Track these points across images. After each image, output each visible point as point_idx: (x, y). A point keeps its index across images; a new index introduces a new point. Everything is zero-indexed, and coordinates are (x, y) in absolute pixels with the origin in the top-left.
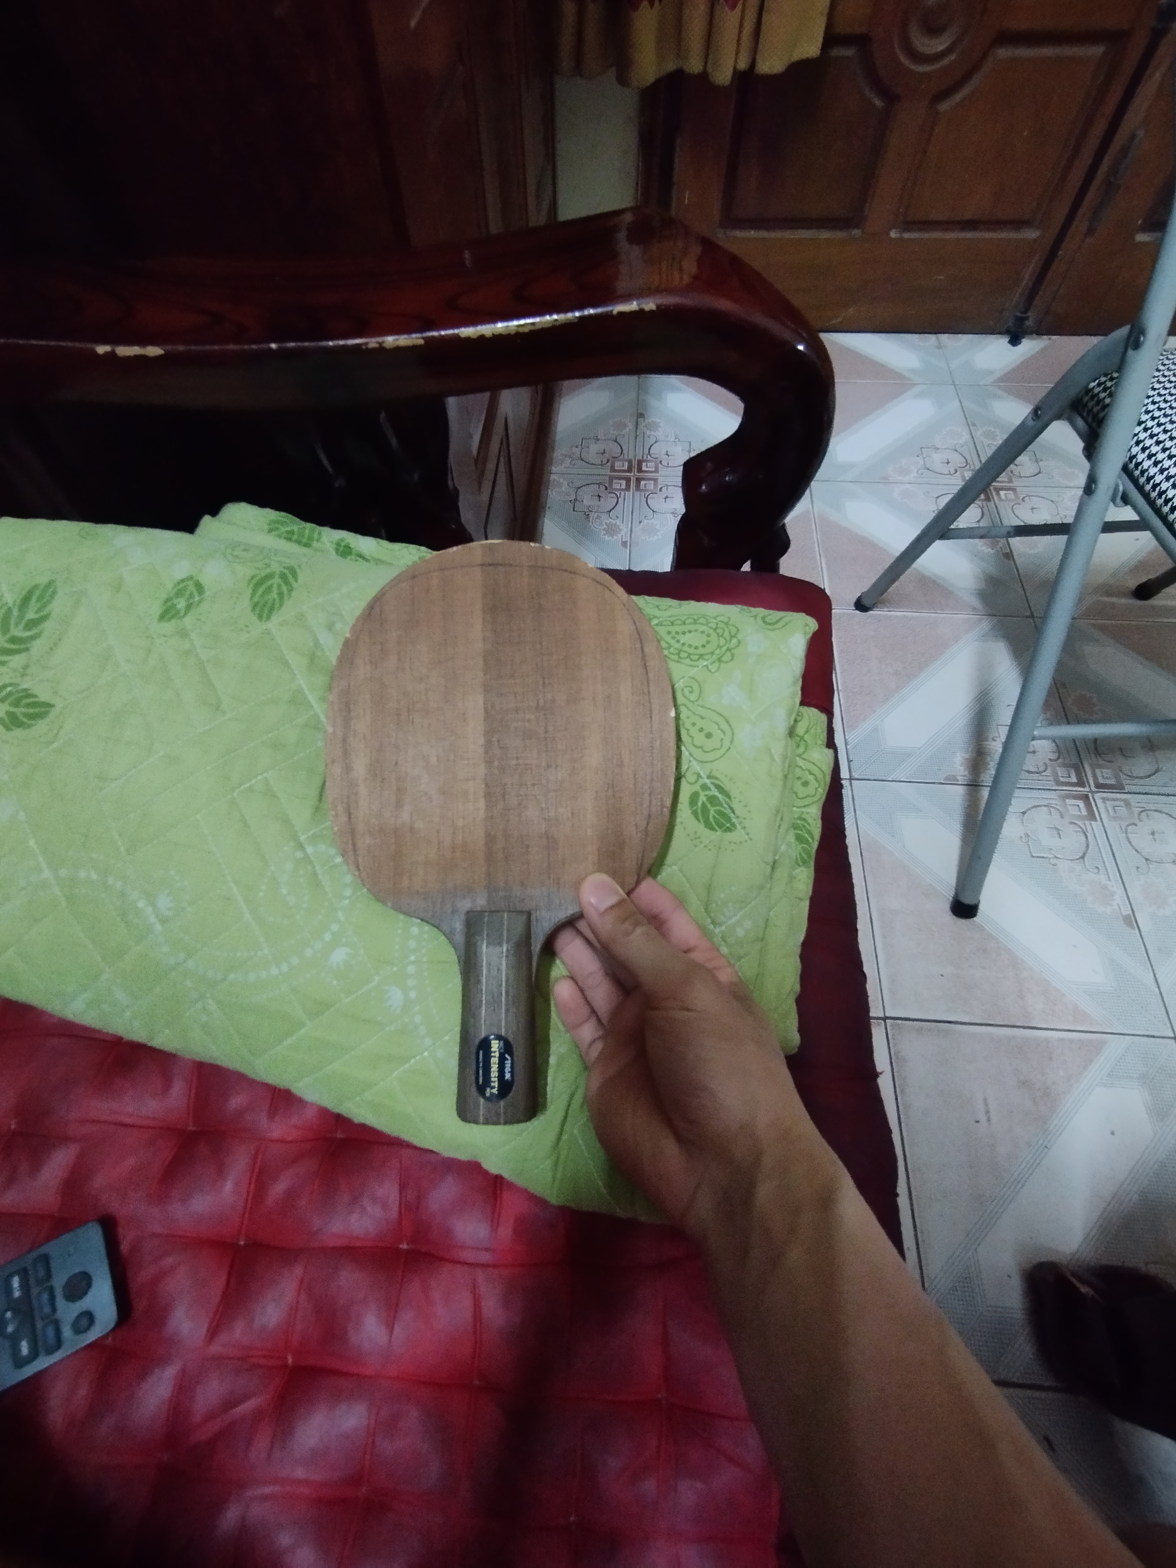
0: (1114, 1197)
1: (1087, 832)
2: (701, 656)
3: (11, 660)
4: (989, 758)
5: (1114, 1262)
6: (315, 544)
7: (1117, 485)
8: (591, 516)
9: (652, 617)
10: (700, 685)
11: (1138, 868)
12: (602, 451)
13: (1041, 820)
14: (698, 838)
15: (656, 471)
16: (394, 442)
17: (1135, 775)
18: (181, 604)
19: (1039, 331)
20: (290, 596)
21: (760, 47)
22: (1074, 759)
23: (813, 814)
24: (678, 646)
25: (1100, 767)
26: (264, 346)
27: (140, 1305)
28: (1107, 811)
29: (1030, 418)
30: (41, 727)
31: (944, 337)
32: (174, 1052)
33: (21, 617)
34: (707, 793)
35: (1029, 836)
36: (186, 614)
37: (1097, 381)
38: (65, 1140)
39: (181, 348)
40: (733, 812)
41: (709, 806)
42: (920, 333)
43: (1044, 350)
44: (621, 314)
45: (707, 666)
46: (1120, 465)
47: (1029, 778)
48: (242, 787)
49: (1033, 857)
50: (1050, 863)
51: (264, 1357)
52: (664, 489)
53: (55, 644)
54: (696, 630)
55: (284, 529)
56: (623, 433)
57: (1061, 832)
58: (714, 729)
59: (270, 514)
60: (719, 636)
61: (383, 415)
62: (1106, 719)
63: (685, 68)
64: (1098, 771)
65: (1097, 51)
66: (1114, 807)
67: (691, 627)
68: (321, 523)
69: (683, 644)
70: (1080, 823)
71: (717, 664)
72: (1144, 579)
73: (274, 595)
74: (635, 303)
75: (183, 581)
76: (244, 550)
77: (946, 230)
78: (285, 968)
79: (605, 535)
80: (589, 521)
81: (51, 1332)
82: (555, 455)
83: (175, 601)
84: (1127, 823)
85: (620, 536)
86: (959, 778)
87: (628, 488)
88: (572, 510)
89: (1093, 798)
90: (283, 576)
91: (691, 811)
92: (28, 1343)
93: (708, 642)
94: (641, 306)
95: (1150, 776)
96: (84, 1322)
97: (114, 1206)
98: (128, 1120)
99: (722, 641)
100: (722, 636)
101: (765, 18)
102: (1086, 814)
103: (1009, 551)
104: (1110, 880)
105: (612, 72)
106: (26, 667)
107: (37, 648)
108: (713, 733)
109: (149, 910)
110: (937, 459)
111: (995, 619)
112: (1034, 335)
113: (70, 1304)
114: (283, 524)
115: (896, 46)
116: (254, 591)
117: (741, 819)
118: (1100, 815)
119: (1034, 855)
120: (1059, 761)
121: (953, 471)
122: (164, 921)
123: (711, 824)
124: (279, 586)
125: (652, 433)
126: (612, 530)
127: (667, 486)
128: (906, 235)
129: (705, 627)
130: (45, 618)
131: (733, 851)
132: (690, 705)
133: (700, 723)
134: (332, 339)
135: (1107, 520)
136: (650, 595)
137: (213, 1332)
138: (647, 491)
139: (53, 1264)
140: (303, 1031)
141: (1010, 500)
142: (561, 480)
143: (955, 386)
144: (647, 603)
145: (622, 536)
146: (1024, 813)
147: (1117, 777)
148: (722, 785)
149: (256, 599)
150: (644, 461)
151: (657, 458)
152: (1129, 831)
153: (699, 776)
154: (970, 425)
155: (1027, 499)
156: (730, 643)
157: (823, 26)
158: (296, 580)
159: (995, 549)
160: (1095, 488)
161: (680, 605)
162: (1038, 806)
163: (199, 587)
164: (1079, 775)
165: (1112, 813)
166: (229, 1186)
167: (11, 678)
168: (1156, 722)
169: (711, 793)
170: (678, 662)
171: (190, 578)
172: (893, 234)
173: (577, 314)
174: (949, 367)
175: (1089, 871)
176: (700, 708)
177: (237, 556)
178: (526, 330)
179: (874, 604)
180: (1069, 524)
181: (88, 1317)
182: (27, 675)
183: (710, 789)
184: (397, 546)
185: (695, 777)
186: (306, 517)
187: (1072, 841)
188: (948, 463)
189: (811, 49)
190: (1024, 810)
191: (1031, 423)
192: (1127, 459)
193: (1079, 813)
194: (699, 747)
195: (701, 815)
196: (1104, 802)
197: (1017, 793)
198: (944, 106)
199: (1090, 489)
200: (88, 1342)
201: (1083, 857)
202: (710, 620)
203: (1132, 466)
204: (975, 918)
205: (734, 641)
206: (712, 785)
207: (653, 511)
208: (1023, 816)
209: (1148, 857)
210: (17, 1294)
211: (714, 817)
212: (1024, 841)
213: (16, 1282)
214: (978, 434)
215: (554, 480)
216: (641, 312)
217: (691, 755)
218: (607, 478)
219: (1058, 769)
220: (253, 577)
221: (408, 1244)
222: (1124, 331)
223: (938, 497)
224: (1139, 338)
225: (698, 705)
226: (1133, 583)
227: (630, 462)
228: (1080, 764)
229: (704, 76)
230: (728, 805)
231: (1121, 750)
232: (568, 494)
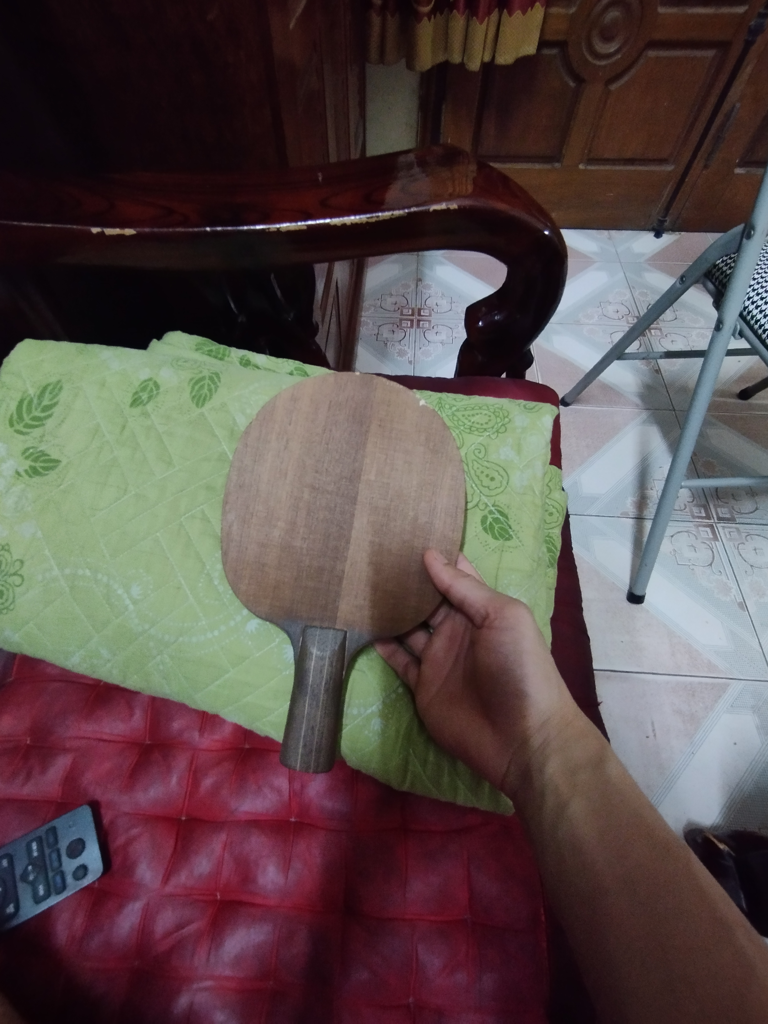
0: (737, 785)
1: (713, 548)
2: (485, 430)
3: (31, 432)
4: (648, 501)
5: (739, 828)
6: (226, 358)
7: (736, 326)
8: (388, 344)
9: (452, 406)
10: (485, 449)
11: (746, 572)
12: (395, 302)
13: (683, 541)
14: (488, 545)
15: (430, 315)
16: (279, 293)
17: (742, 512)
18: (145, 396)
19: (674, 229)
20: (216, 391)
21: (498, 47)
22: (703, 502)
23: (557, 532)
24: (469, 424)
25: (719, 506)
26: (202, 229)
27: (117, 861)
28: (726, 535)
29: (678, 283)
30: (52, 475)
31: (613, 233)
32: (139, 690)
33: (39, 404)
34: (493, 516)
35: (676, 551)
36: (148, 402)
37: (721, 260)
38: (66, 750)
39: (147, 230)
40: (510, 528)
41: (494, 524)
42: (598, 229)
43: (677, 241)
44: (435, 211)
45: (489, 435)
46: (738, 313)
47: (675, 514)
48: (187, 515)
49: (679, 564)
50: (690, 569)
51: (200, 895)
52: (435, 327)
53: (62, 421)
54: (481, 414)
55: (206, 349)
56: (408, 291)
57: (696, 549)
58: (495, 475)
59: (196, 339)
60: (496, 417)
61: (272, 276)
62: (723, 475)
63: (450, 59)
64: (719, 510)
65: (710, 53)
66: (730, 532)
67: (478, 411)
68: (230, 345)
69: (473, 423)
70: (708, 542)
71: (496, 434)
72: (743, 387)
73: (205, 390)
74: (444, 204)
75: (145, 381)
76: (185, 362)
77: (614, 164)
78: (216, 633)
79: (397, 356)
80: (387, 348)
81: (58, 879)
82: (364, 305)
83: (141, 394)
84: (738, 543)
85: (407, 357)
86: (630, 513)
87: (412, 326)
88: (376, 340)
89: (716, 526)
90: (211, 379)
91: (482, 528)
92: (44, 886)
93: (490, 420)
94: (448, 207)
95: (751, 513)
96: (81, 873)
97: (98, 794)
98: (105, 737)
99: (499, 420)
100: (498, 417)
101: (501, 29)
102: (712, 537)
103: (658, 368)
104: (728, 579)
105: (403, 61)
106: (43, 436)
107: (50, 424)
108: (495, 478)
109: (125, 596)
110: (611, 309)
111: (651, 412)
112: (670, 232)
113: (72, 860)
114: (204, 344)
115: (584, 50)
116: (193, 388)
117: (515, 532)
118: (721, 537)
119: (679, 563)
120: (693, 503)
121: (621, 317)
122: (135, 602)
123: (496, 536)
124: (209, 385)
125: (427, 291)
126: (402, 353)
127: (437, 325)
128: (589, 168)
129: (487, 411)
130: (56, 404)
131: (511, 552)
132: (480, 461)
133: (486, 472)
134: (246, 225)
135: (729, 348)
136: (448, 392)
137: (166, 879)
138: (424, 328)
139: (60, 833)
140: (227, 676)
141: (658, 336)
142: (369, 321)
143: (620, 263)
144: (448, 397)
145: (409, 357)
146: (672, 536)
147: (731, 513)
148: (503, 511)
149: (194, 394)
150: (422, 309)
151: (430, 307)
152: (740, 548)
153: (487, 505)
154: (631, 288)
155: (668, 335)
156: (504, 421)
157: (538, 35)
158: (220, 381)
159: (649, 367)
160: (722, 327)
161: (470, 399)
162: (681, 532)
163: (157, 386)
164: (706, 511)
165: (728, 536)
166: (174, 780)
167: (33, 443)
168: (754, 477)
169: (496, 516)
170: (469, 433)
171: (150, 379)
172: (581, 167)
173: (406, 211)
174: (616, 251)
175: (715, 574)
176: (486, 462)
177: (180, 366)
178: (374, 220)
179: (573, 402)
180: (705, 351)
181: (83, 870)
182: (43, 441)
183: (494, 513)
184: (280, 360)
185: (484, 506)
186: (220, 342)
187: (704, 554)
188: (618, 312)
189: (530, 49)
190: (672, 535)
191: (678, 285)
192: (742, 309)
193: (707, 537)
194: (486, 487)
195: (488, 529)
196: (724, 529)
197: (670, 524)
198: (613, 87)
199: (719, 326)
200: (84, 886)
201: (711, 565)
202: (490, 407)
203: (745, 313)
204: (643, 604)
205: (506, 420)
206: (496, 511)
207: (429, 341)
208: (672, 538)
209: (752, 565)
210: (35, 854)
211: (497, 530)
212: (673, 554)
213: (34, 846)
214: (636, 294)
215: (364, 321)
216: (448, 209)
217: (481, 492)
218: (398, 320)
219: (693, 508)
220: (191, 380)
221: (295, 818)
222: (740, 228)
223: (611, 334)
224: (751, 232)
225: (485, 461)
226: (738, 389)
227: (413, 310)
228: (707, 504)
229: (462, 65)
230: (506, 522)
231: (733, 495)
232: (373, 330)
